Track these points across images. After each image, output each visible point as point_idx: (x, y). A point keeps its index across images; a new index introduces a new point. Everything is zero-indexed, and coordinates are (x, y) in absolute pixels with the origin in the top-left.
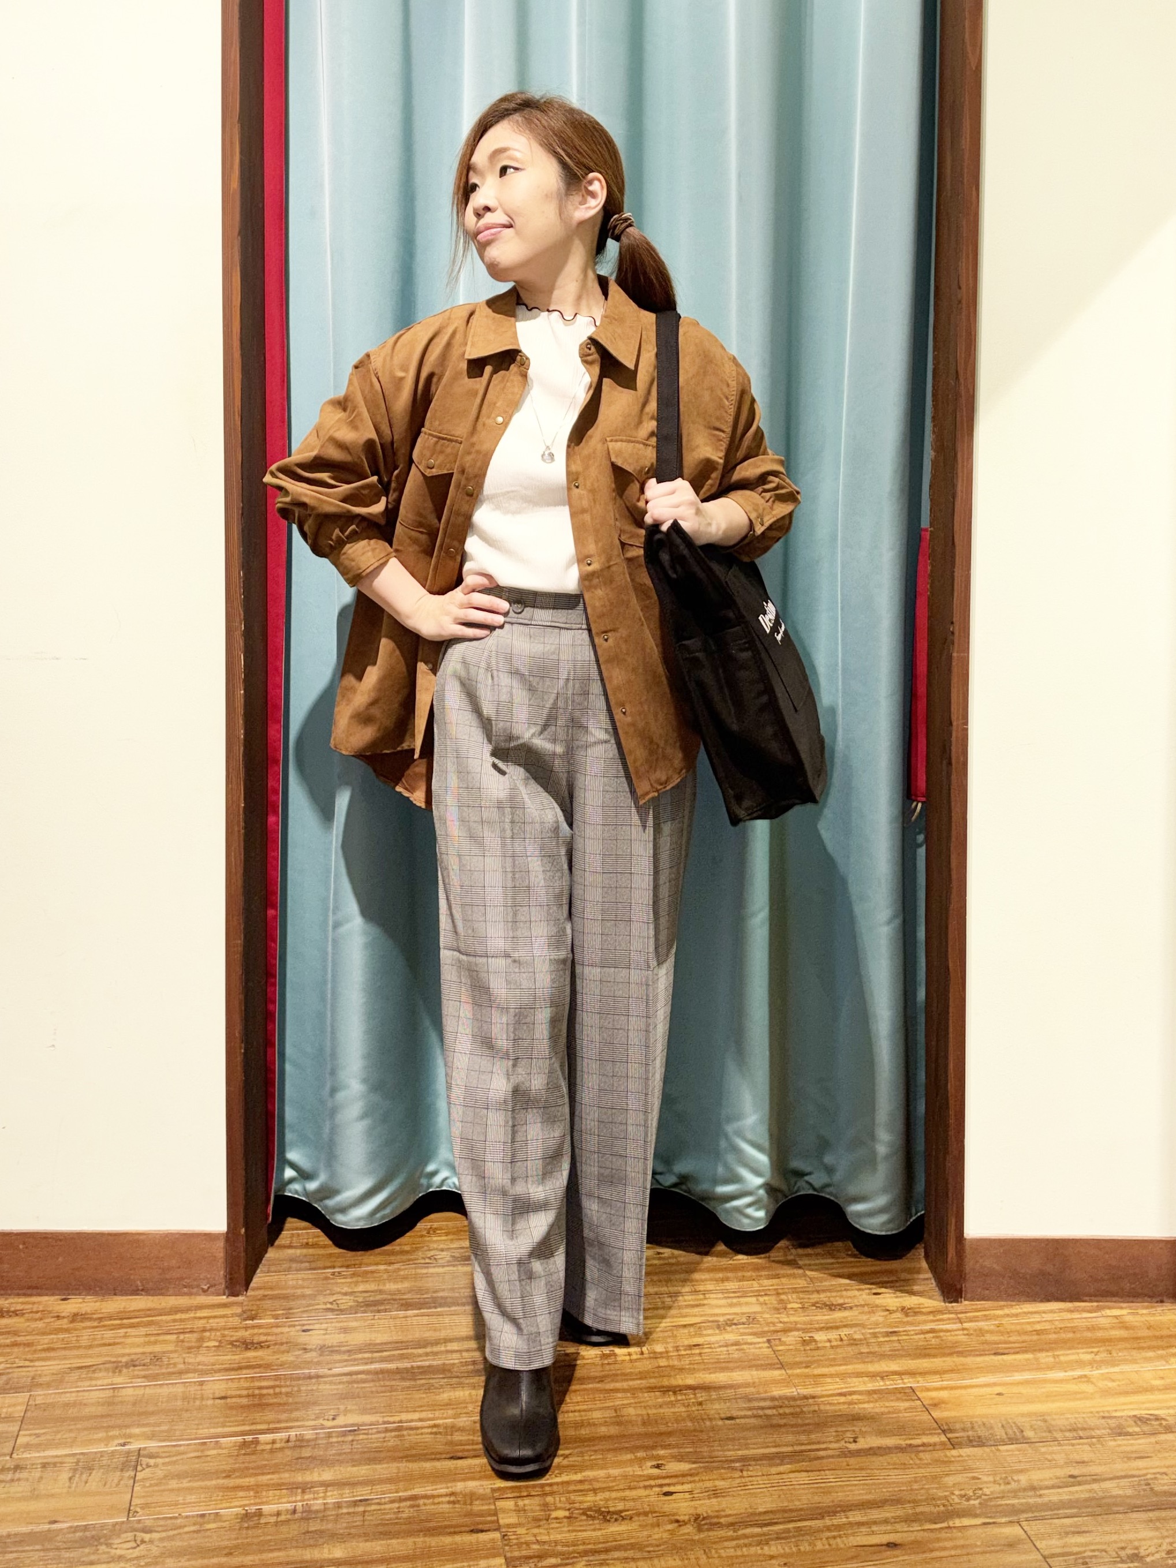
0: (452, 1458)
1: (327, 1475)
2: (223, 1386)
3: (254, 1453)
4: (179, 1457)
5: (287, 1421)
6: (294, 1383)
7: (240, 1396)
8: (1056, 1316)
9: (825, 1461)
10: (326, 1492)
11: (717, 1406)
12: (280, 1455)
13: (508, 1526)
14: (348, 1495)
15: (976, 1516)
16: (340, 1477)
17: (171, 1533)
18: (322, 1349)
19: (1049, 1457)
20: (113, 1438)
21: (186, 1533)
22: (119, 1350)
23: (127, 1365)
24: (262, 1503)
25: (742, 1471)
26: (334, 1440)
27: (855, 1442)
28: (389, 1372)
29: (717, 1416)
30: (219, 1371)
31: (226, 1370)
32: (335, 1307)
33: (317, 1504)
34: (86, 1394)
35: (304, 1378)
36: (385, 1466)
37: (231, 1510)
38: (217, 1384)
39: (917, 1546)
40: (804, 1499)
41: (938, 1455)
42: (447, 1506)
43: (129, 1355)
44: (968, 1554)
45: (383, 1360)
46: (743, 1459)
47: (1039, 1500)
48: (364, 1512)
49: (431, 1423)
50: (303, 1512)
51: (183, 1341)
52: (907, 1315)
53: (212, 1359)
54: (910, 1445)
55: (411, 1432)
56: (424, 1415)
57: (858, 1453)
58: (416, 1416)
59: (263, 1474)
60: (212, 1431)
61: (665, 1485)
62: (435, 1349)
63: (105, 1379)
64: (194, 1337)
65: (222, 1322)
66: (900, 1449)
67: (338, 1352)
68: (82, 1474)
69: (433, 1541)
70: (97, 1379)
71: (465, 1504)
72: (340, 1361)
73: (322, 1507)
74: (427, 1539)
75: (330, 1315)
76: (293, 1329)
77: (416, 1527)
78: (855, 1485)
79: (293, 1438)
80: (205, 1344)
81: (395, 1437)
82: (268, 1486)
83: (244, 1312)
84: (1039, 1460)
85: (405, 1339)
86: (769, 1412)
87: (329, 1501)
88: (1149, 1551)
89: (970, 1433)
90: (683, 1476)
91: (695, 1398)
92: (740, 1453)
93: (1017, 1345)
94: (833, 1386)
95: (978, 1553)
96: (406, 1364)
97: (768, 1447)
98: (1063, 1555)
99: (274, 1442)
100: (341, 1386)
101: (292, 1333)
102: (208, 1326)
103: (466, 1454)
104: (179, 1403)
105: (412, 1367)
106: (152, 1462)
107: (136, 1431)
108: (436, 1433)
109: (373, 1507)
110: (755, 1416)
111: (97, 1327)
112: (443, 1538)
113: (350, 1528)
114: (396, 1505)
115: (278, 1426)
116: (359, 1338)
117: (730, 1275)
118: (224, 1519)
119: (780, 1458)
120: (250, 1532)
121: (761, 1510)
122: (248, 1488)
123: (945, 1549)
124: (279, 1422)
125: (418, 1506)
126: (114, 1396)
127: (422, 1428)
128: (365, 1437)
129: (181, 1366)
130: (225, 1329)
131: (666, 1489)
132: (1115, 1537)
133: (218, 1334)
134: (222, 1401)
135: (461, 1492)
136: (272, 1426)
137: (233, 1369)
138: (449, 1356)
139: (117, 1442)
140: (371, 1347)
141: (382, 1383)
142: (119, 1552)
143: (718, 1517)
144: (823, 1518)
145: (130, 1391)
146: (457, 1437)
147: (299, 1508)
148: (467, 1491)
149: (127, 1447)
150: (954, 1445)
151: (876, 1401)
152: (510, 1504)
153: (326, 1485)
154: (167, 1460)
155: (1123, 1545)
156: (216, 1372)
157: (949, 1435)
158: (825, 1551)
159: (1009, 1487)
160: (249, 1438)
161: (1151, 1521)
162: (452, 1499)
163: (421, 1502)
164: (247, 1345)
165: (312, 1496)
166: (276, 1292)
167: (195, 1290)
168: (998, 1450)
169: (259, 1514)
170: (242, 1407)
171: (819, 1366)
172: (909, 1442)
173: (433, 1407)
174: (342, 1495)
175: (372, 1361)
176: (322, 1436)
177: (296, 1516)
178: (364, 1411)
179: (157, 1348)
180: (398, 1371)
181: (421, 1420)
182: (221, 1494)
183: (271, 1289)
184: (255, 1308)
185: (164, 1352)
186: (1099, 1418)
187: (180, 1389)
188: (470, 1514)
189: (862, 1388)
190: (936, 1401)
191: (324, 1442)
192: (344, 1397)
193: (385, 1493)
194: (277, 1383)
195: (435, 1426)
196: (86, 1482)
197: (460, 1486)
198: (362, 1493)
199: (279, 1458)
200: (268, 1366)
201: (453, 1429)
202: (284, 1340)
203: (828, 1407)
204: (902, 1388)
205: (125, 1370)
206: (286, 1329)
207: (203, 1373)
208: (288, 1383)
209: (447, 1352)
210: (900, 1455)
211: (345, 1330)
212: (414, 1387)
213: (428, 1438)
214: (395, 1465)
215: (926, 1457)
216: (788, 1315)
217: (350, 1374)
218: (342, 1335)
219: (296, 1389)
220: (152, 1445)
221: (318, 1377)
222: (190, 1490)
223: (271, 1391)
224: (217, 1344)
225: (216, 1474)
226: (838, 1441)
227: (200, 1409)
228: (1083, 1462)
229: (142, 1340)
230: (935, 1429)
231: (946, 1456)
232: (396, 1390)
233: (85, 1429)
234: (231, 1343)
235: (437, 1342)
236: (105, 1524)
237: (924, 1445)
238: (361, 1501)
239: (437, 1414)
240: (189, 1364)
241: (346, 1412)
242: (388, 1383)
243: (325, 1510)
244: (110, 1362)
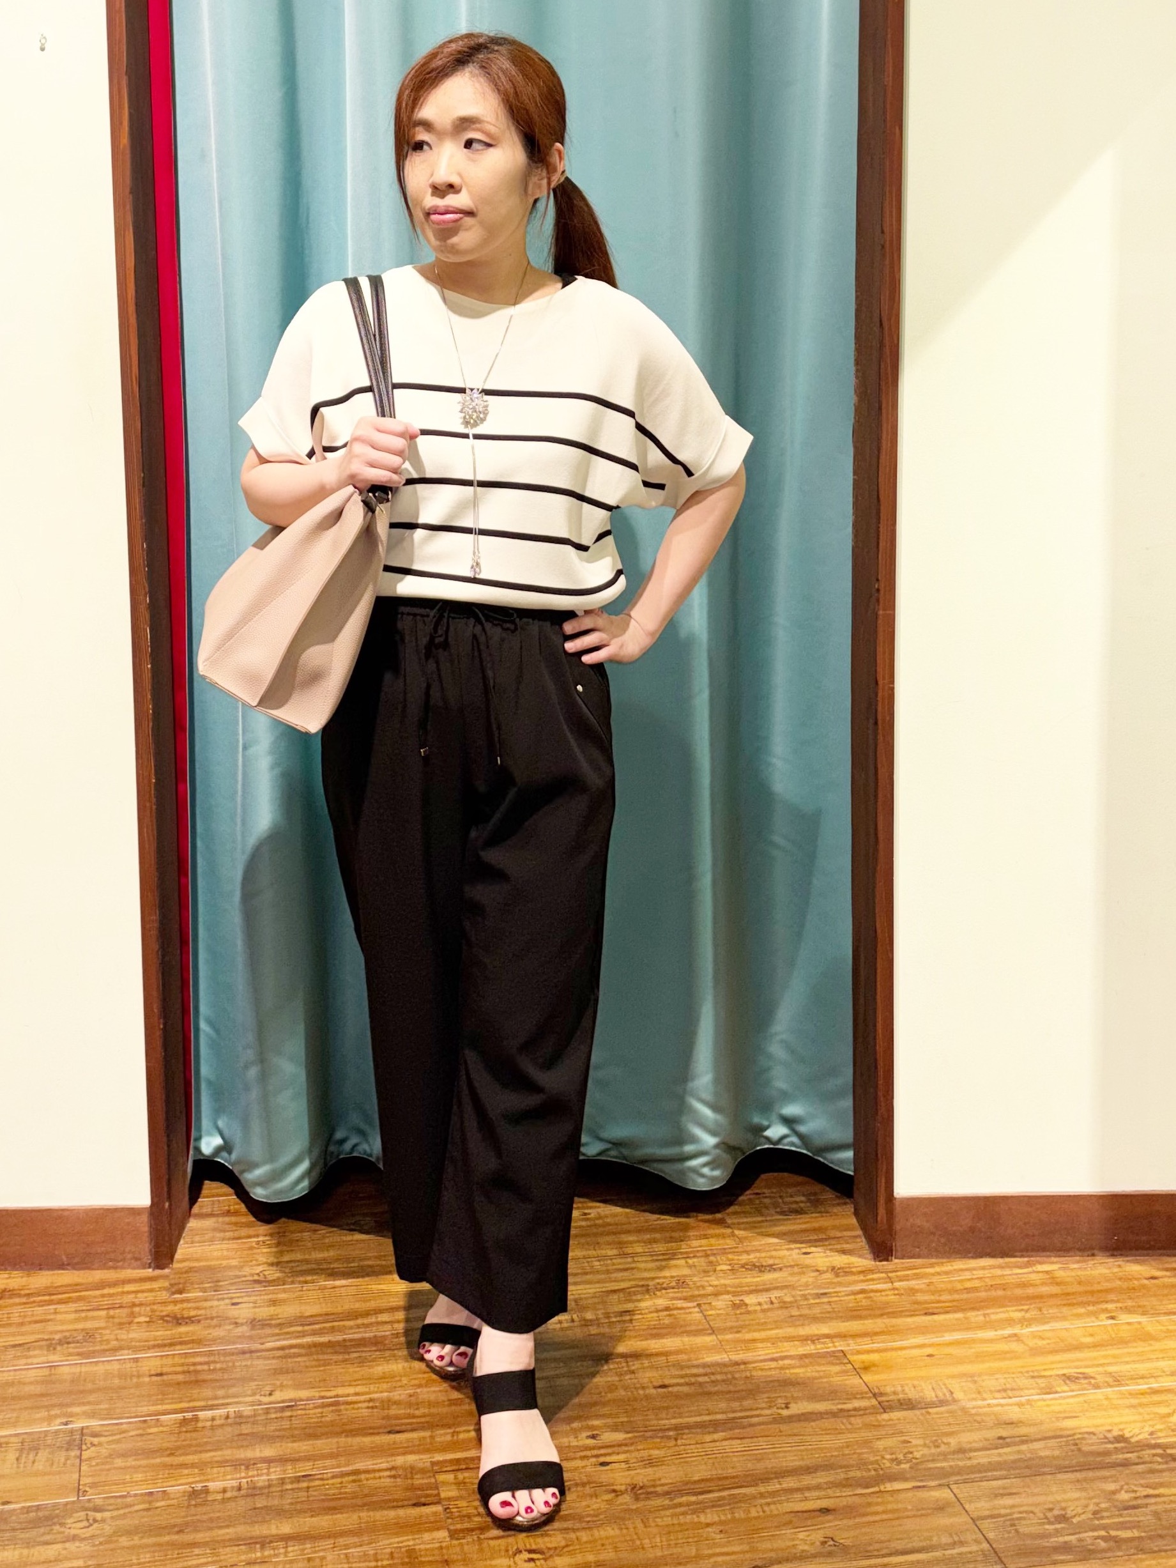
0: (390, 1432)
1: (269, 1452)
2: (158, 1362)
3: (195, 1430)
4: (122, 1436)
5: (223, 1398)
6: (228, 1358)
7: (176, 1373)
8: (987, 1273)
9: (759, 1428)
10: (268, 1469)
11: (649, 1374)
12: (219, 1432)
13: (449, 1499)
14: (290, 1471)
15: (906, 1480)
16: (281, 1453)
17: (122, 1512)
18: (253, 1323)
19: (978, 1418)
20: (56, 1416)
21: (137, 1511)
22: (51, 1327)
23: (60, 1342)
24: (208, 1480)
25: (676, 1440)
26: (273, 1416)
27: (787, 1408)
28: (322, 1345)
29: (650, 1385)
30: (154, 1346)
31: (159, 1346)
32: (261, 1278)
33: (261, 1480)
34: (24, 1372)
35: (238, 1354)
36: (324, 1441)
37: (178, 1488)
38: (151, 1361)
39: (850, 1511)
40: (738, 1466)
41: (870, 1419)
42: (388, 1480)
43: (62, 1331)
44: (898, 1518)
45: (314, 1333)
46: (676, 1428)
47: (969, 1463)
48: (308, 1488)
49: (368, 1397)
50: (248, 1489)
51: (113, 1317)
52: (837, 1275)
53: (145, 1335)
54: (841, 1410)
55: (348, 1407)
56: (359, 1389)
57: (791, 1419)
58: (351, 1390)
59: (207, 1451)
60: (153, 1408)
61: (602, 1455)
62: (366, 1321)
63: (40, 1358)
64: (125, 1311)
65: (150, 1297)
66: (834, 1414)
67: (270, 1325)
68: (28, 1454)
69: (379, 1515)
70: (35, 1356)
71: (406, 1478)
72: (273, 1335)
73: (267, 1483)
74: (371, 1513)
75: (258, 1288)
76: (221, 1303)
77: (359, 1502)
78: (789, 1451)
79: (232, 1415)
80: (137, 1320)
81: (332, 1411)
82: (211, 1464)
83: (172, 1285)
84: (969, 1422)
85: (335, 1311)
86: (701, 1379)
87: (273, 1477)
88: (1075, 1512)
89: (901, 1396)
90: (620, 1445)
91: (628, 1366)
92: (673, 1421)
93: (947, 1304)
94: (763, 1352)
95: (908, 1517)
96: (339, 1337)
97: (700, 1415)
98: (992, 1517)
99: (213, 1419)
100: (274, 1361)
101: (221, 1307)
102: (137, 1301)
103: (403, 1428)
104: (116, 1381)
105: (345, 1340)
106: (96, 1440)
107: (76, 1409)
108: (372, 1408)
109: (317, 1483)
110: (687, 1384)
111: (25, 1303)
112: (386, 1512)
113: (297, 1502)
114: (339, 1480)
115: (216, 1402)
116: (289, 1311)
117: (658, 1236)
118: (172, 1496)
119: (715, 1426)
120: (199, 1509)
121: (696, 1478)
122: (193, 1465)
123: (877, 1513)
124: (216, 1398)
125: (360, 1481)
126: (50, 1375)
127: (360, 1402)
128: (303, 1412)
129: (114, 1343)
130: (154, 1304)
131: (602, 1459)
132: (1041, 1499)
133: (148, 1309)
134: (159, 1378)
135: (401, 1467)
136: (210, 1403)
137: (165, 1345)
138: (381, 1328)
139: (59, 1421)
140: (302, 1320)
141: (315, 1357)
142: (73, 1532)
143: (654, 1486)
144: (757, 1485)
145: (66, 1370)
146: (394, 1411)
147: (244, 1486)
148: (408, 1464)
149: (70, 1426)
150: (885, 1408)
151: (806, 1366)
152: (450, 1477)
153: (269, 1461)
154: (111, 1438)
155: (1051, 1506)
156: (149, 1348)
157: (880, 1399)
158: (759, 1517)
159: (938, 1450)
160: (189, 1415)
161: (1078, 1481)
162: (393, 1473)
163: (363, 1476)
164: (178, 1320)
165: (255, 1472)
166: (202, 1264)
167: (120, 1264)
168: (929, 1413)
169: (206, 1491)
170: (178, 1384)
171: (749, 1332)
172: (840, 1407)
173: (369, 1380)
174: (285, 1471)
175: (303, 1334)
176: (260, 1412)
177: (242, 1492)
178: (298, 1386)
179: (89, 1325)
180: (330, 1344)
181: (357, 1394)
182: (167, 1471)
183: (197, 1260)
184: (182, 1281)
185: (97, 1329)
186: (1027, 1378)
187: (116, 1366)
188: (413, 1488)
189: (792, 1353)
190: (867, 1364)
191: (264, 1418)
192: (278, 1372)
193: (329, 1468)
194: (212, 1358)
195: (371, 1400)
196: (34, 1462)
197: (400, 1460)
198: (305, 1468)
199: (220, 1435)
200: (199, 1342)
201: (387, 1403)
202: (214, 1315)
203: (760, 1373)
204: (834, 1352)
205: (59, 1348)
206: (215, 1303)
207: (136, 1350)
208: (222, 1358)
209: (378, 1323)
210: (833, 1420)
211: (274, 1303)
212: (346, 1360)
213: (365, 1412)
214: (335, 1440)
215: (857, 1421)
216: (718, 1278)
217: (282, 1348)
218: (272, 1308)
219: (230, 1364)
220: (94, 1423)
221: (251, 1352)
222: (136, 1469)
223: (206, 1367)
224: (147, 1319)
225: (160, 1451)
226: (770, 1407)
227: (138, 1386)
228: (1012, 1423)
229: (73, 1316)
230: (866, 1393)
231: (877, 1420)
232: (329, 1364)
233: (26, 1408)
234: (162, 1318)
235: (367, 1314)
236: (55, 1505)
237: (855, 1409)
238: (303, 1476)
239: (372, 1387)
240: (122, 1340)
241: (282, 1386)
242: (321, 1357)
243: (269, 1486)
244: (43, 1340)
